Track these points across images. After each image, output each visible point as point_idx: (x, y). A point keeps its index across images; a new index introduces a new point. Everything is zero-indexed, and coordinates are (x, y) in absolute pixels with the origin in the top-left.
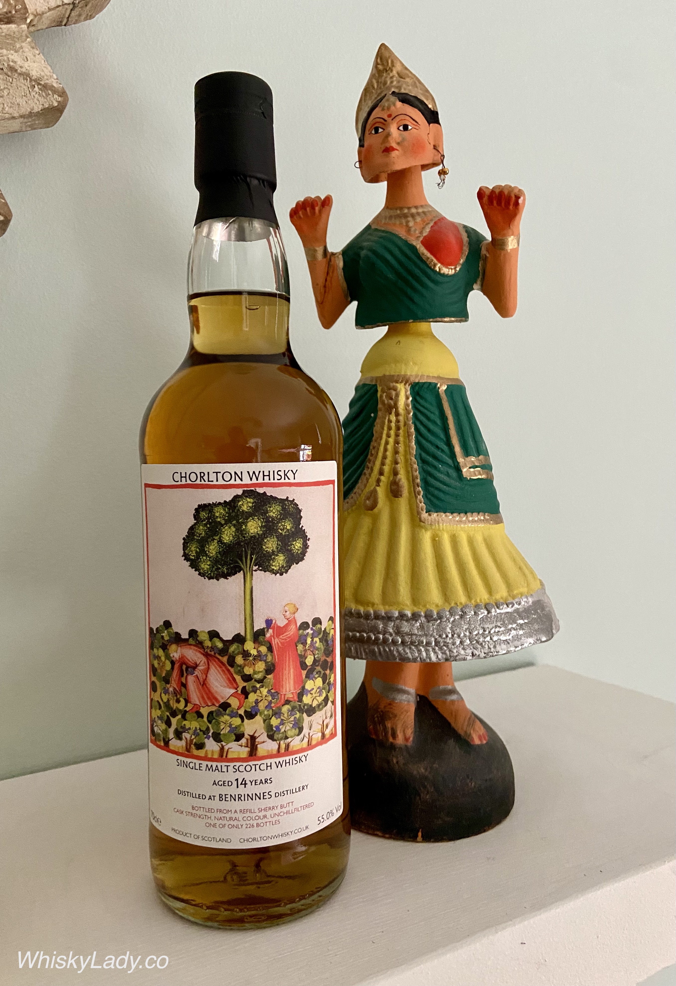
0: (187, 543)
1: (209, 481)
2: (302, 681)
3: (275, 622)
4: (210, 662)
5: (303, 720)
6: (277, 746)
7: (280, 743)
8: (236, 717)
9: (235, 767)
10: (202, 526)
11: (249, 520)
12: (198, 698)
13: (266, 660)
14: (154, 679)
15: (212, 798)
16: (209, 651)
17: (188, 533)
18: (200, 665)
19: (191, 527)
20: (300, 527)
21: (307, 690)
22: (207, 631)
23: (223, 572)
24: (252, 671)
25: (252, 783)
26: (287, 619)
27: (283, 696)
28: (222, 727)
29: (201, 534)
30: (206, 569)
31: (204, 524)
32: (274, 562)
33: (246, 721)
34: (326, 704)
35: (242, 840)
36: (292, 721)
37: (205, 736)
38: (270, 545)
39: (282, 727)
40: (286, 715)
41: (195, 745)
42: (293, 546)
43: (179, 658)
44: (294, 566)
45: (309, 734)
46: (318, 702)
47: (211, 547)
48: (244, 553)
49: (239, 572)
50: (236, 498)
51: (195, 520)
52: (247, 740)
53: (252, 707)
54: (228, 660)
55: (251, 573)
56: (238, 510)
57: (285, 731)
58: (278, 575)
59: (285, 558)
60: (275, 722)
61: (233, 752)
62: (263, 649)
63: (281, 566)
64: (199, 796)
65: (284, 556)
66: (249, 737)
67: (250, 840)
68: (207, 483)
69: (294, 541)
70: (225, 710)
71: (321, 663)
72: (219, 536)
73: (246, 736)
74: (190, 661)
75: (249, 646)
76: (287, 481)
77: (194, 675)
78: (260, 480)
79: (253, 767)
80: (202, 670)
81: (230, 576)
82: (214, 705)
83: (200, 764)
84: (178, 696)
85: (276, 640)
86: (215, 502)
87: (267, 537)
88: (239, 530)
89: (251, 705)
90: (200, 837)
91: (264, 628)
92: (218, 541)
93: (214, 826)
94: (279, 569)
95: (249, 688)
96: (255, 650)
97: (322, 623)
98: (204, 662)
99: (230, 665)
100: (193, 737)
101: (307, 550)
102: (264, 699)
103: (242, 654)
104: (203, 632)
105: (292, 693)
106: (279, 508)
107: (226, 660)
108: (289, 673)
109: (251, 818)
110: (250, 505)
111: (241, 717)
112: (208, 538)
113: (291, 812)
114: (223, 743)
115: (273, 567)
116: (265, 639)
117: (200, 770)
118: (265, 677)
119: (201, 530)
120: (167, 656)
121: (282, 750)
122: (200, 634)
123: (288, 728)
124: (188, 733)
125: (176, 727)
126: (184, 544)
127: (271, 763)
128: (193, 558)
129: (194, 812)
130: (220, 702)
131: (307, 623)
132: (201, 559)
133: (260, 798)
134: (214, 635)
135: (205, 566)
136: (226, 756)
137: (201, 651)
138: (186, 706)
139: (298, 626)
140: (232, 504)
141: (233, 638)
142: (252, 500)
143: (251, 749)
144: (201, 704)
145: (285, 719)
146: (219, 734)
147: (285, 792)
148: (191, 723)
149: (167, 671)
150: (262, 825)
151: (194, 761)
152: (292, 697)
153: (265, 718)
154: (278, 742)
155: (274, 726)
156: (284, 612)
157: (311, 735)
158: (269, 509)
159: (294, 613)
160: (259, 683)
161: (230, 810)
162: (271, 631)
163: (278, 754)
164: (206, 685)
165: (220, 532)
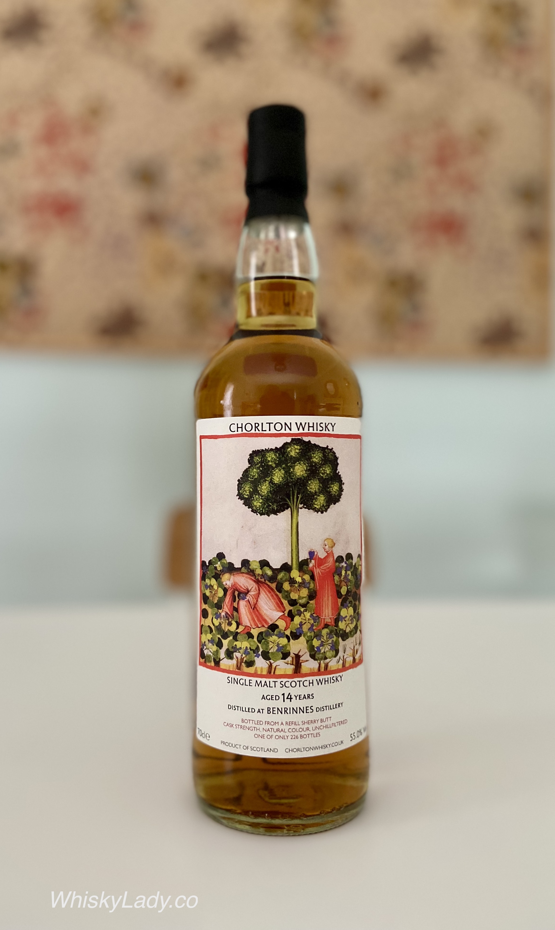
0: (242, 484)
1: (262, 430)
2: (338, 608)
3: (317, 554)
4: (260, 588)
5: (339, 643)
6: (318, 665)
7: (320, 662)
8: (283, 637)
9: (282, 683)
10: (256, 469)
11: (296, 464)
12: (249, 621)
13: (309, 587)
14: (205, 606)
15: (261, 711)
16: (259, 578)
17: (242, 475)
18: (251, 591)
19: (245, 470)
20: (337, 472)
21: (342, 616)
22: (258, 561)
23: (273, 509)
24: (297, 596)
25: (296, 697)
26: (327, 552)
27: (323, 620)
28: (270, 647)
29: (254, 476)
30: (258, 506)
31: (257, 467)
32: (316, 501)
33: (292, 641)
34: (356, 633)
35: (287, 750)
36: (330, 644)
37: (255, 654)
38: (313, 487)
39: (322, 649)
40: (325, 638)
41: (246, 662)
42: (331, 488)
43: (232, 586)
44: (332, 506)
45: (343, 657)
46: (351, 629)
47: (263, 487)
48: (291, 492)
49: (287, 509)
50: (286, 445)
51: (249, 464)
52: (293, 658)
53: (298, 628)
54: (277, 586)
55: (297, 510)
56: (287, 455)
57: (324, 652)
58: (320, 513)
59: (325, 499)
60: (316, 643)
61: (280, 669)
62: (307, 577)
63: (322, 505)
64: (249, 710)
65: (325, 496)
66: (294, 656)
67: (295, 750)
68: (261, 432)
69: (332, 484)
70: (273, 631)
71: (352, 594)
72: (270, 478)
73: (292, 655)
74: (242, 588)
75: (295, 574)
76: (327, 432)
77: (245, 600)
78: (306, 431)
79: (298, 683)
80: (254, 595)
81: (279, 512)
82: (263, 626)
83: (250, 680)
84: (230, 620)
85: (318, 570)
86: (267, 449)
87: (311, 480)
88: (288, 473)
89: (296, 627)
90: (249, 747)
91: (307, 559)
92: (269, 482)
93: (263, 737)
94: (320, 508)
95: (295, 612)
96: (300, 578)
97: (353, 559)
98: (256, 588)
99: (278, 591)
100: (244, 655)
101: (342, 493)
102: (307, 622)
103: (289, 581)
104: (255, 561)
105: (330, 618)
106: (321, 455)
107: (275, 586)
108: (328, 599)
109: (296, 730)
110: (298, 451)
111: (287, 637)
112: (260, 479)
113: (329, 727)
114: (272, 661)
115: (315, 506)
116: (309, 569)
117: (250, 685)
118: (308, 603)
119: (255, 473)
120: (220, 585)
121: (322, 670)
122: (252, 563)
123: (327, 649)
124: (239, 652)
125: (227, 647)
126: (238, 485)
127: (313, 680)
128: (247, 497)
129: (243, 724)
130: (269, 623)
131: (342, 557)
132: (254, 497)
133: (303, 712)
134: (264, 564)
135: (257, 503)
136: (274, 673)
137: (253, 578)
138: (237, 629)
139: (335, 559)
140: (283, 450)
141: (281, 567)
142: (299, 447)
143: (296, 667)
144: (251, 626)
145: (324, 641)
146: (268, 652)
147: (325, 708)
148: (242, 643)
149: (219, 597)
150: (305, 736)
151: (244, 677)
152: (330, 622)
153: (308, 639)
154: (319, 661)
155: (315, 646)
156: (324, 546)
157: (345, 657)
158: (312, 455)
159: (332, 547)
160: (303, 607)
161: (277, 722)
162: (313, 561)
163: (319, 672)
164: (256, 608)
165: (272, 474)
